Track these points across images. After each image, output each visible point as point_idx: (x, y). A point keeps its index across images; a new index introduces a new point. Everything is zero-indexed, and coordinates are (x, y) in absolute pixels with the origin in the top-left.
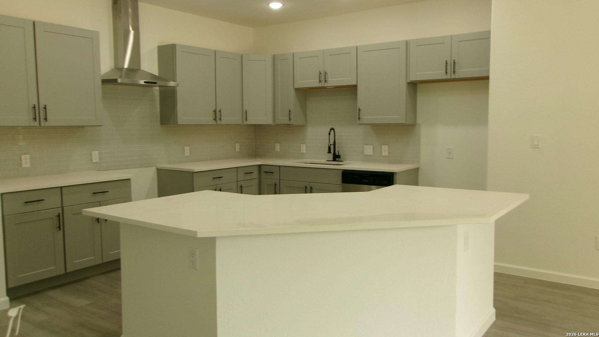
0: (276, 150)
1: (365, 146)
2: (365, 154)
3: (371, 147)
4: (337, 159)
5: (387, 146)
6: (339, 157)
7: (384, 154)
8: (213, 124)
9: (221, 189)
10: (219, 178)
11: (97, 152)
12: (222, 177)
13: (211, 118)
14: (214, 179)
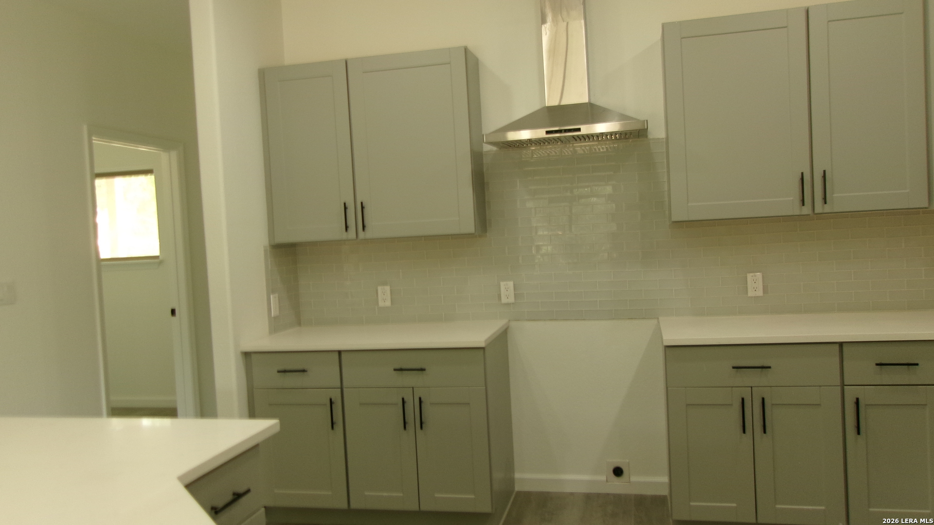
8: (797, 212)
9: (763, 399)
10: (760, 369)
11: (511, 284)
12: (769, 367)
13: (792, 198)
14: (739, 369)
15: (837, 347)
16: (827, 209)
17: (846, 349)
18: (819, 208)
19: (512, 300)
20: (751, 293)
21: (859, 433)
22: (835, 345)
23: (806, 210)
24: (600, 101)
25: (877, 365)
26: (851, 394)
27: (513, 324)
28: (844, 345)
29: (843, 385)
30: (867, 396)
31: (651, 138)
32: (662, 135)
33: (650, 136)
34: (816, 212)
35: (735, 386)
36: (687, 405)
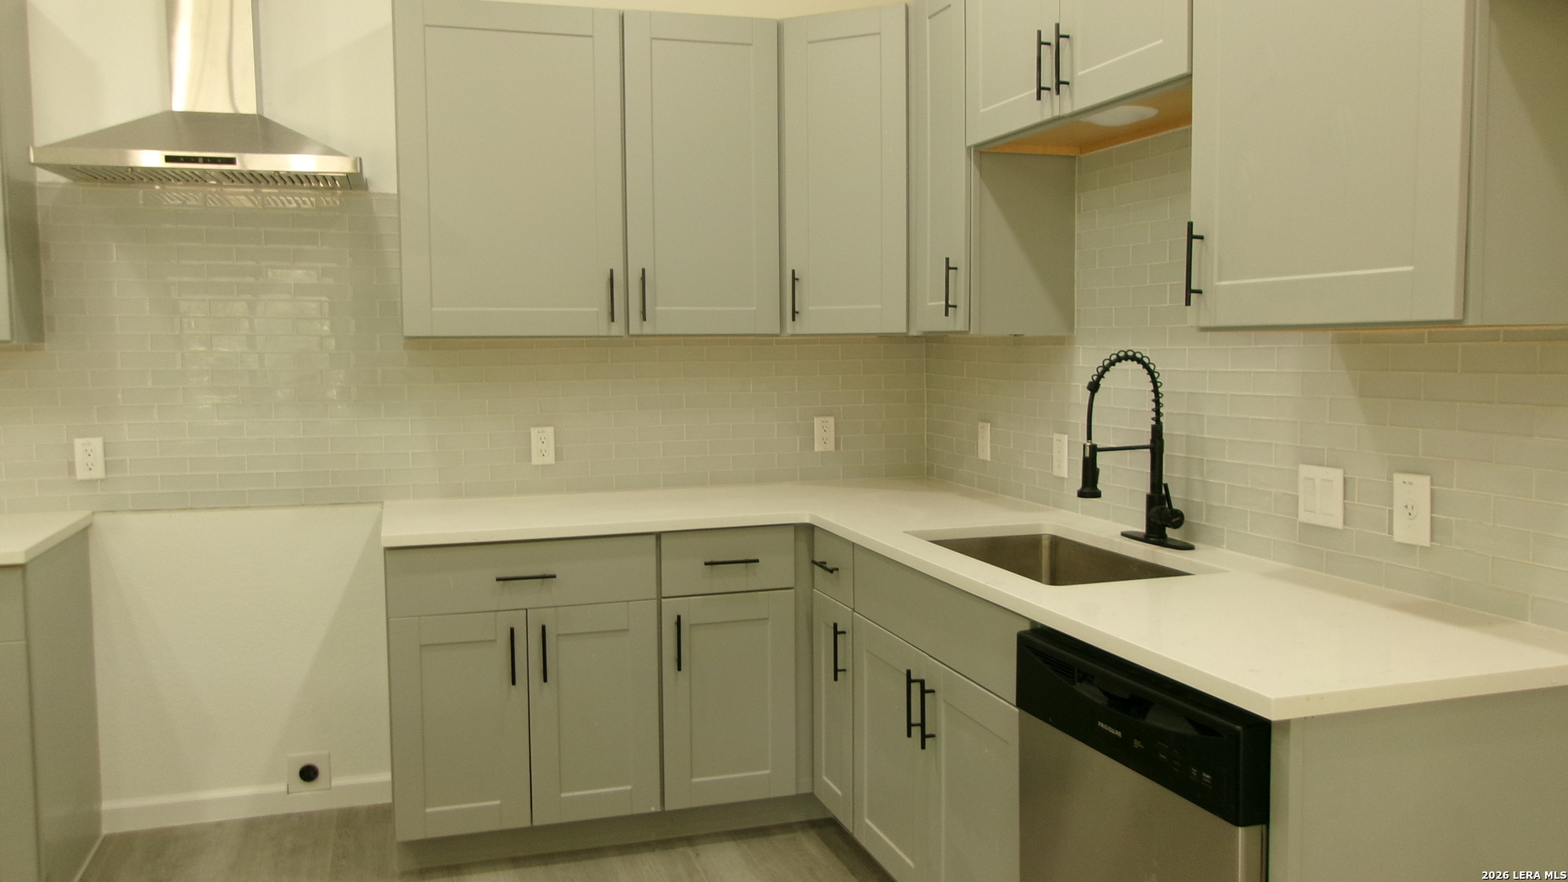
0: (981, 456)
1: (1305, 471)
2: (1304, 517)
3: (1336, 475)
4: (1170, 533)
5: (1422, 483)
6: (1177, 518)
7: (1403, 532)
8: (604, 332)
9: (544, 628)
10: (541, 580)
11: (97, 443)
12: (554, 577)
13: (597, 309)
14: (507, 582)
15: (653, 539)
16: (647, 329)
17: (664, 541)
18: (635, 328)
19: (99, 473)
20: (536, 460)
21: (679, 669)
22: (648, 537)
23: (617, 329)
24: (279, 114)
25: (706, 564)
26: (671, 609)
27: (101, 520)
28: (663, 536)
29: (660, 597)
30: (692, 611)
31: (374, 191)
32: (392, 189)
33: (372, 189)
34: (631, 332)
35: (500, 609)
36: (422, 646)
